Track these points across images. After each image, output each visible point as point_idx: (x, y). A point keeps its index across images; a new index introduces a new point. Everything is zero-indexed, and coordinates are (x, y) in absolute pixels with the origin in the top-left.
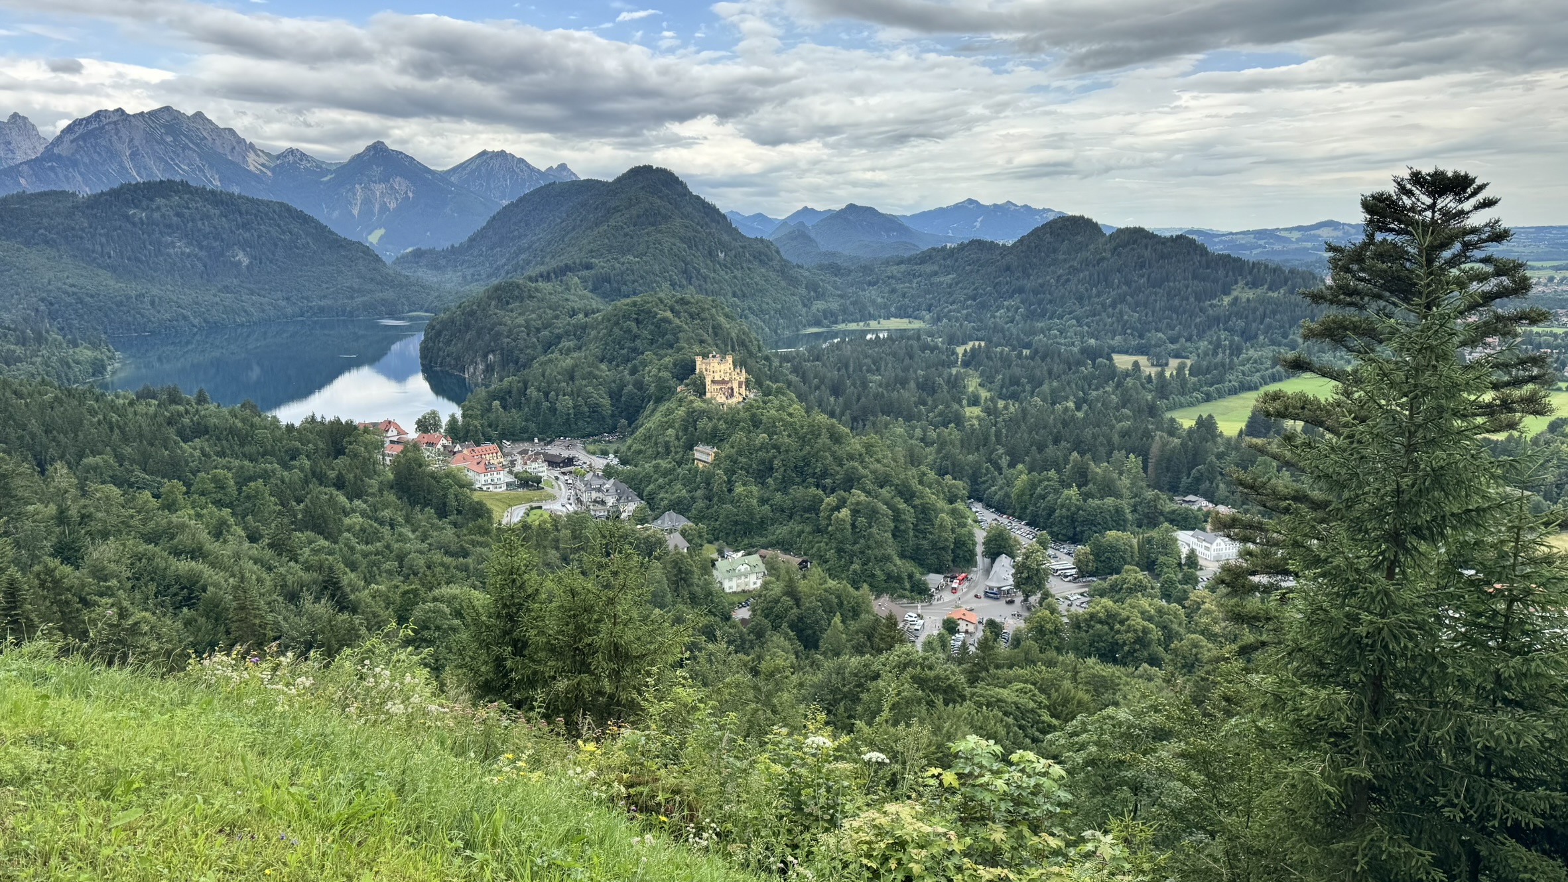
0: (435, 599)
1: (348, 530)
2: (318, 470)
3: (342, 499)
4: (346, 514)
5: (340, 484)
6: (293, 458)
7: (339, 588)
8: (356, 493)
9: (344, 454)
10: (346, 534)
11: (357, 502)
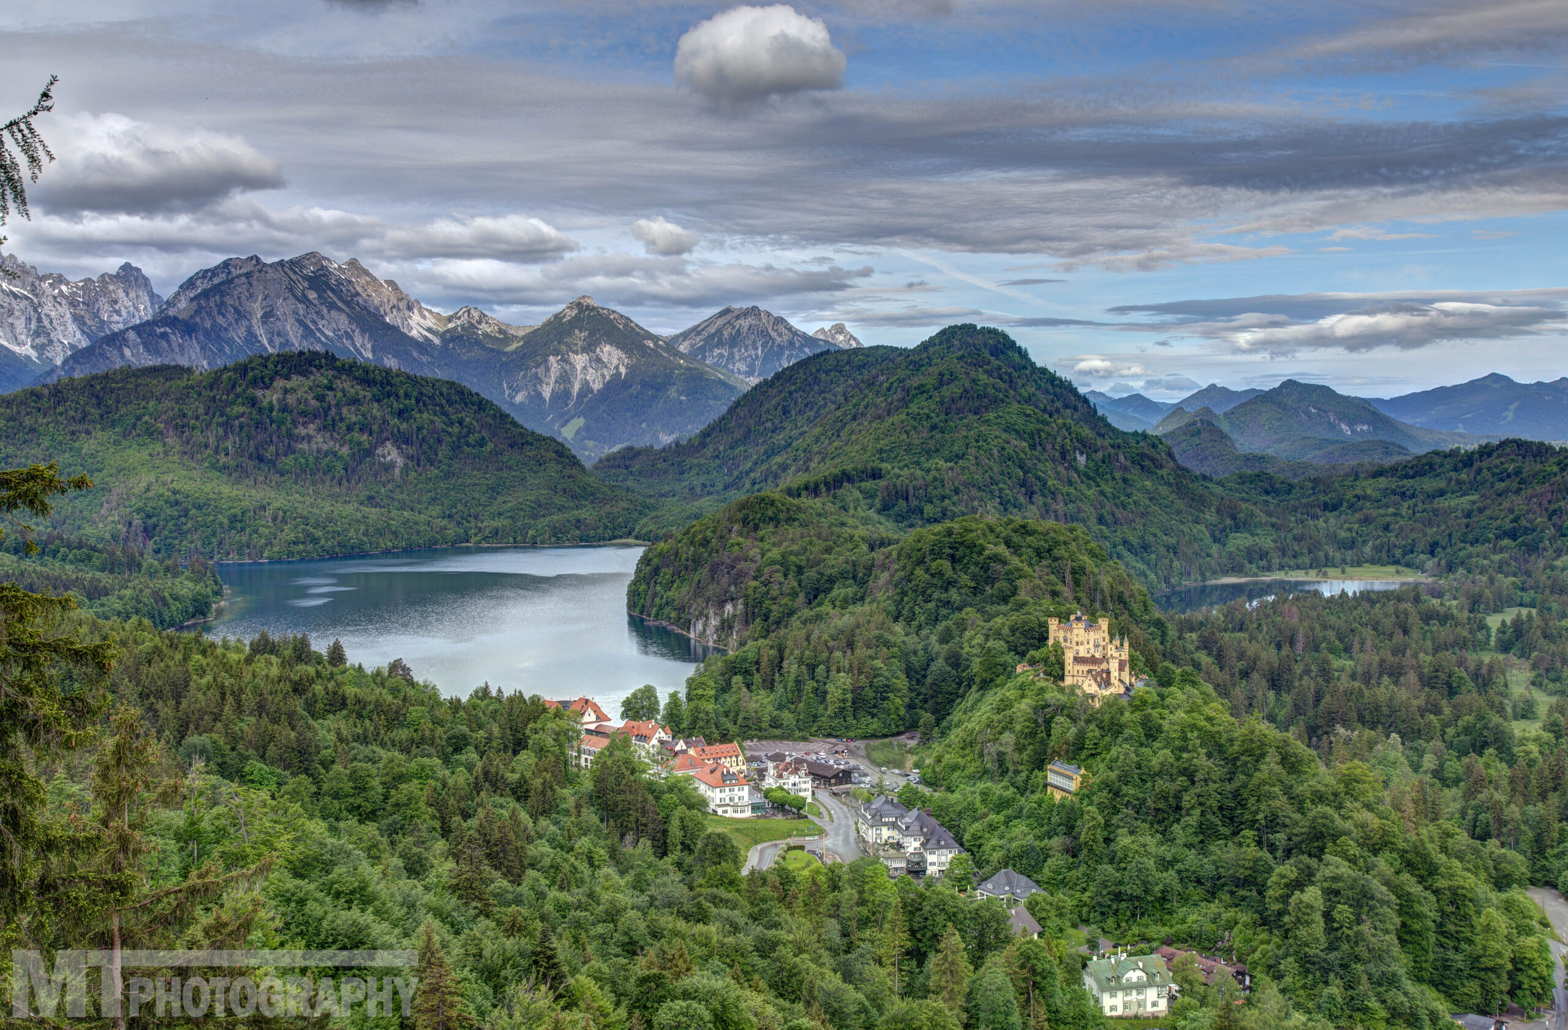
0: (686, 995)
1: (532, 866)
10: (531, 873)
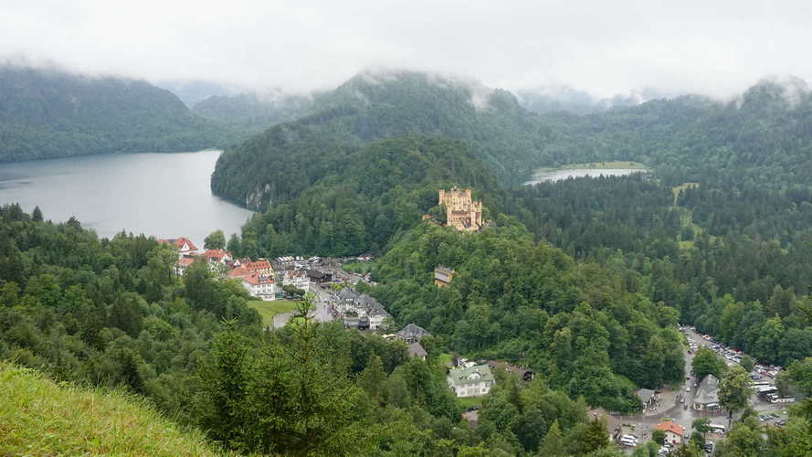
2: (125, 277)
3: (142, 302)
4: (145, 314)
5: (141, 289)
6: (106, 267)
7: (135, 374)
8: (155, 297)
9: (146, 264)
10: (145, 332)
11: (155, 305)
